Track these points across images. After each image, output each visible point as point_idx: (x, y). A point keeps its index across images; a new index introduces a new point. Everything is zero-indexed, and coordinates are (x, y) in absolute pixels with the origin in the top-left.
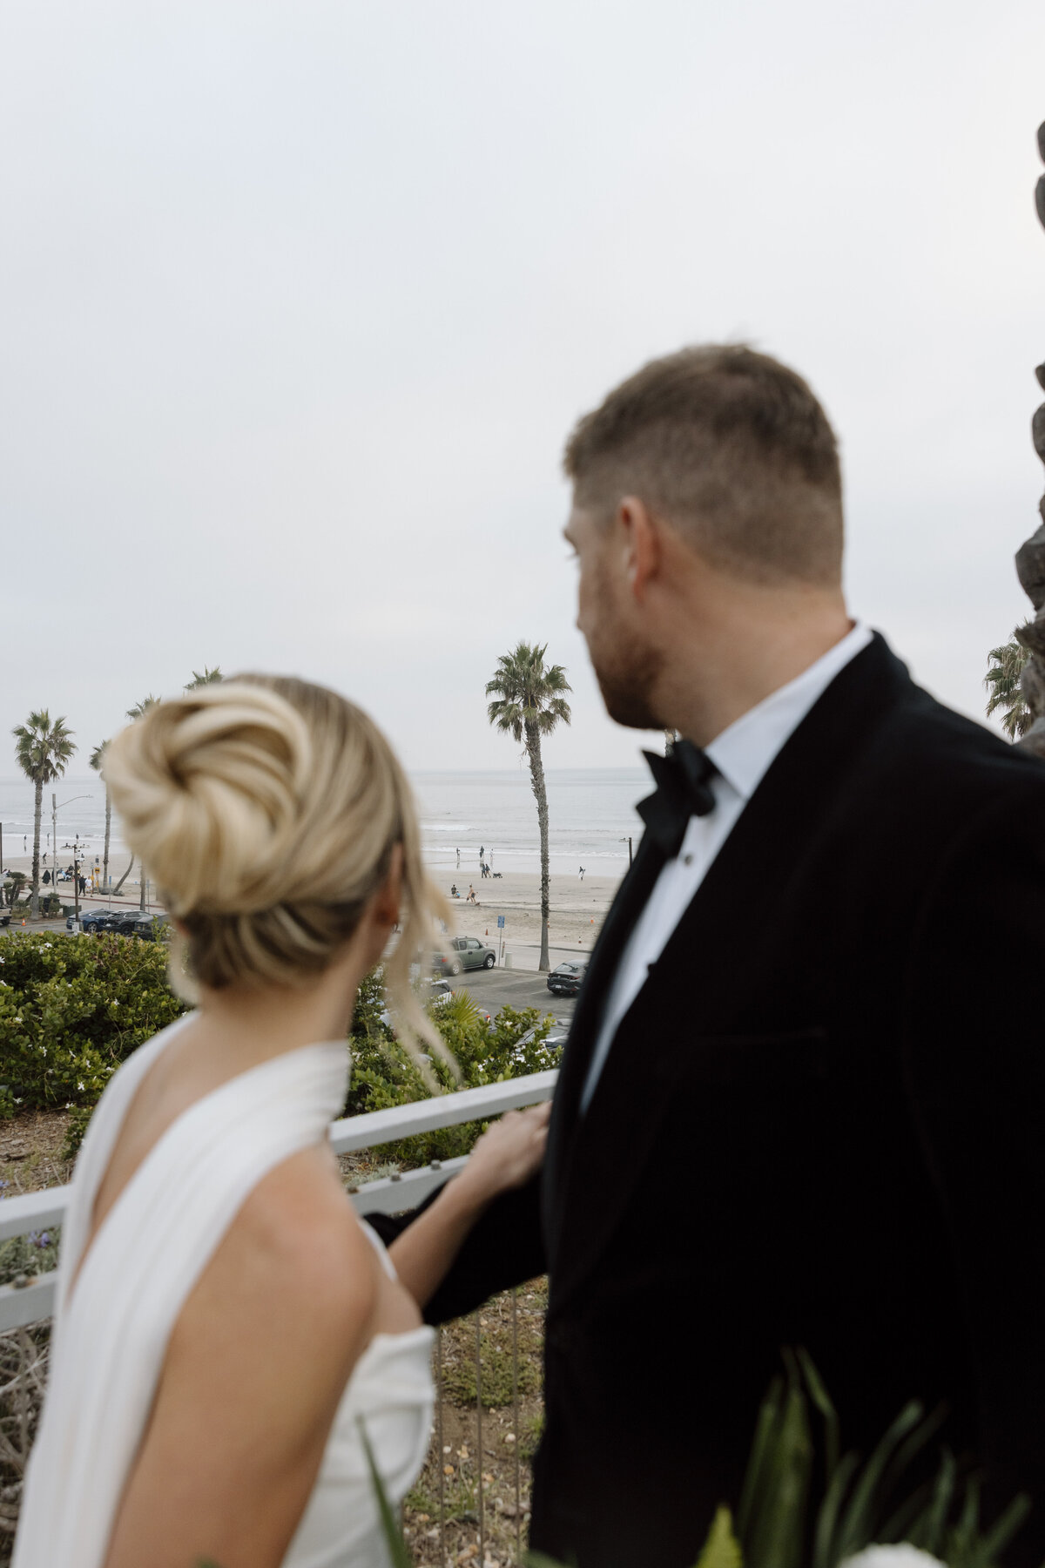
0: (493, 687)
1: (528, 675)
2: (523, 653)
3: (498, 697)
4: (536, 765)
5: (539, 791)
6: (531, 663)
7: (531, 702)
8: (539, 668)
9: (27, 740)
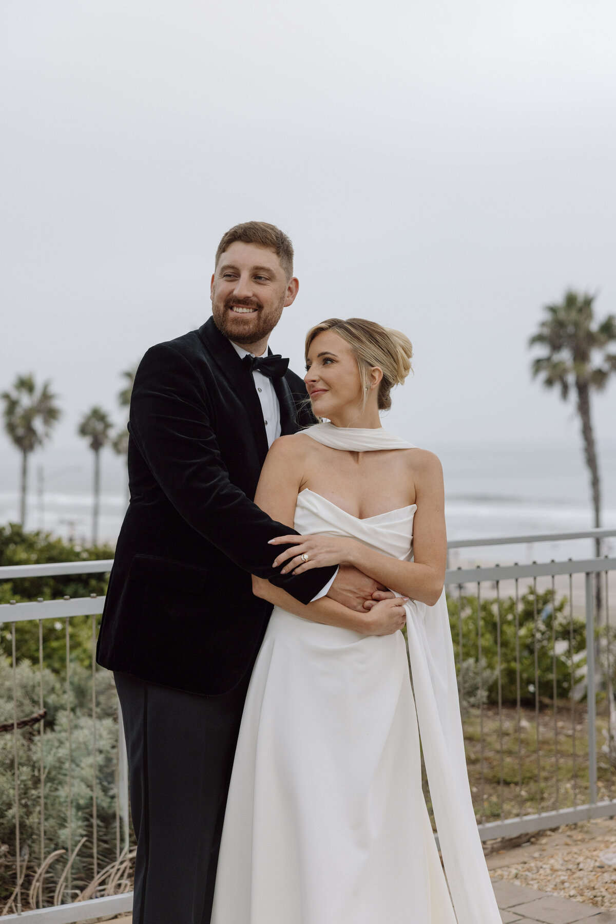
0: (538, 339)
1: (577, 325)
2: (571, 300)
3: (541, 351)
4: (587, 431)
5: (591, 461)
6: (580, 310)
7: (581, 356)
8: (590, 316)
9: (12, 405)
